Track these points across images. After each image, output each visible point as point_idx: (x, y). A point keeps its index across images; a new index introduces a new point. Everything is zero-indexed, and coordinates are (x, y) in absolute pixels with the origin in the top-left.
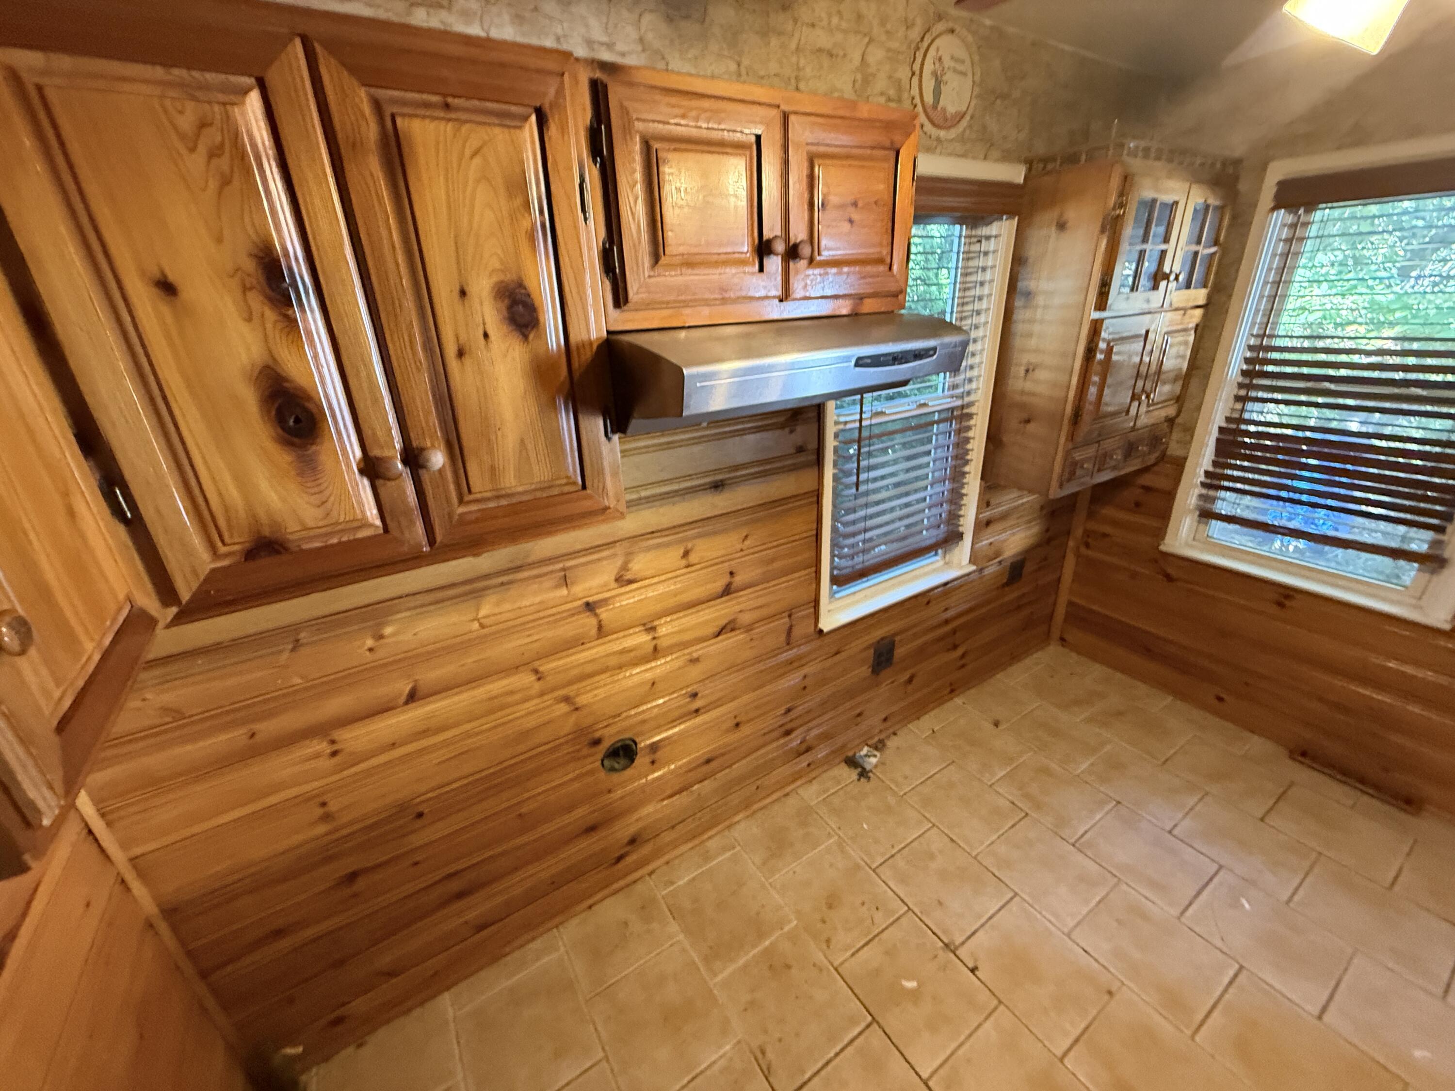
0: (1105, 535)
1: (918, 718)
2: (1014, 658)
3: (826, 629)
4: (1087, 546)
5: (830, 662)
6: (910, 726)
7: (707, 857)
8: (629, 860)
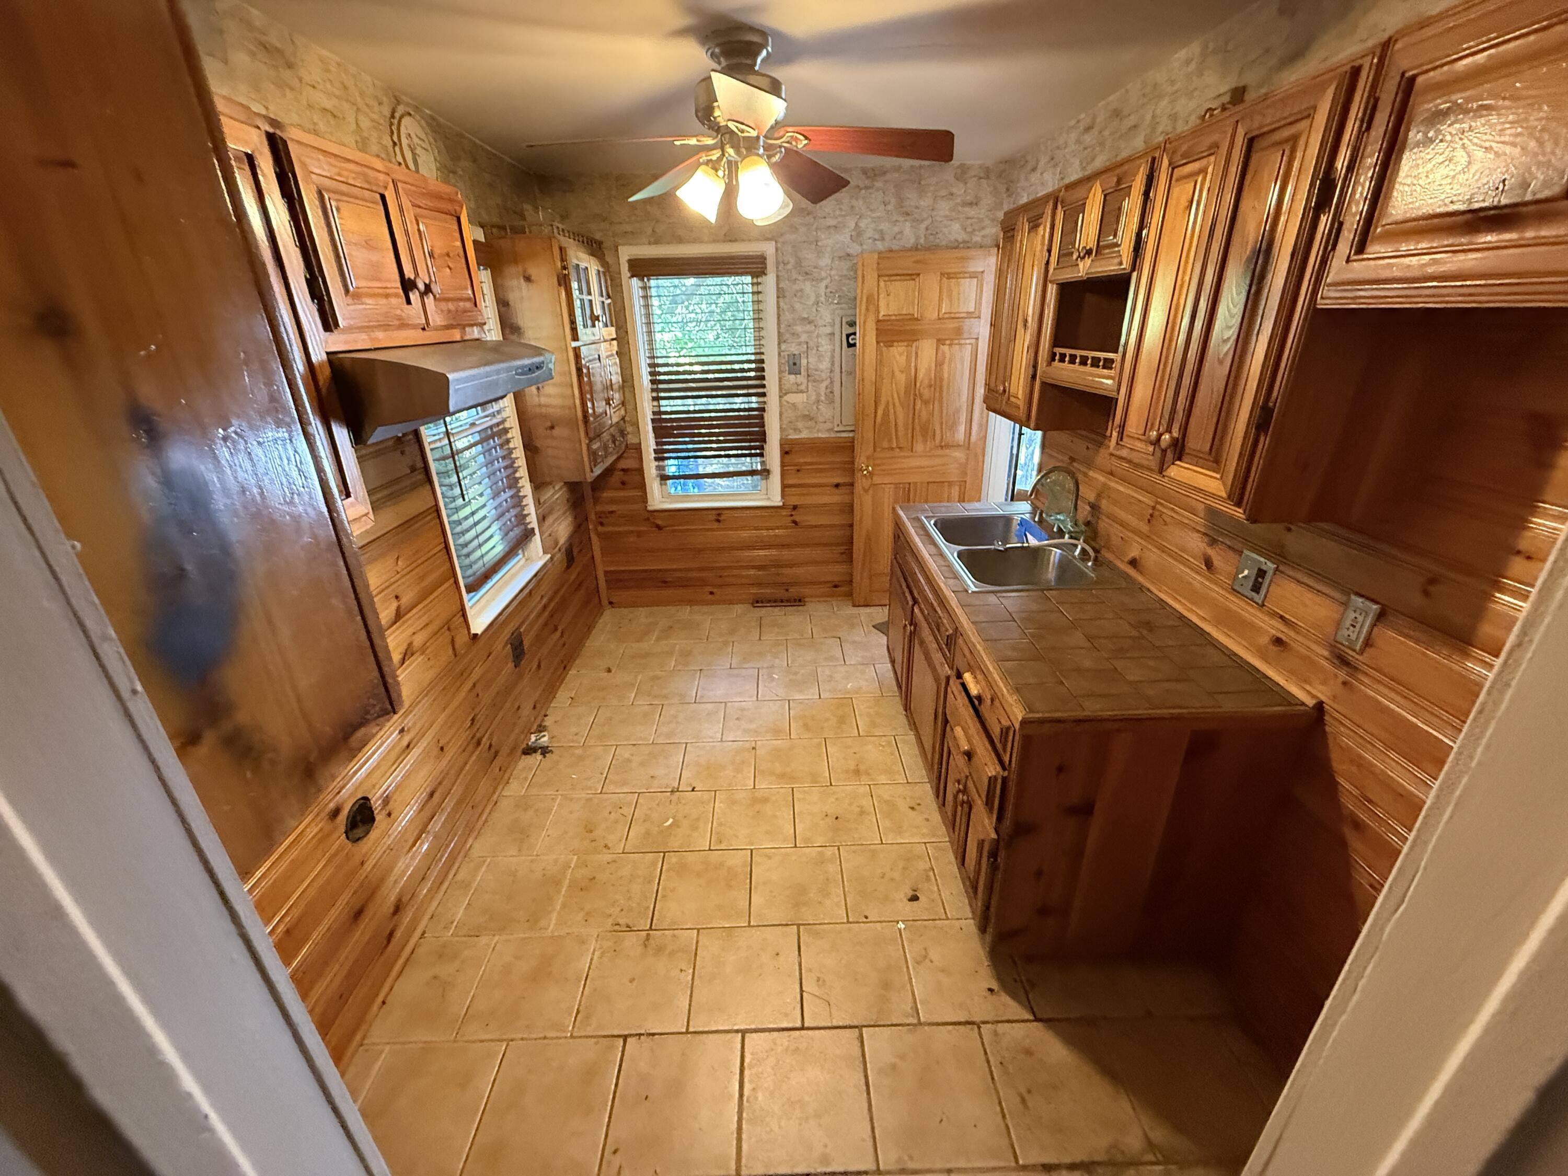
0: (612, 512)
1: (555, 697)
2: (590, 628)
3: (479, 631)
4: (602, 524)
5: (488, 663)
6: (552, 705)
7: (466, 885)
8: (398, 934)
